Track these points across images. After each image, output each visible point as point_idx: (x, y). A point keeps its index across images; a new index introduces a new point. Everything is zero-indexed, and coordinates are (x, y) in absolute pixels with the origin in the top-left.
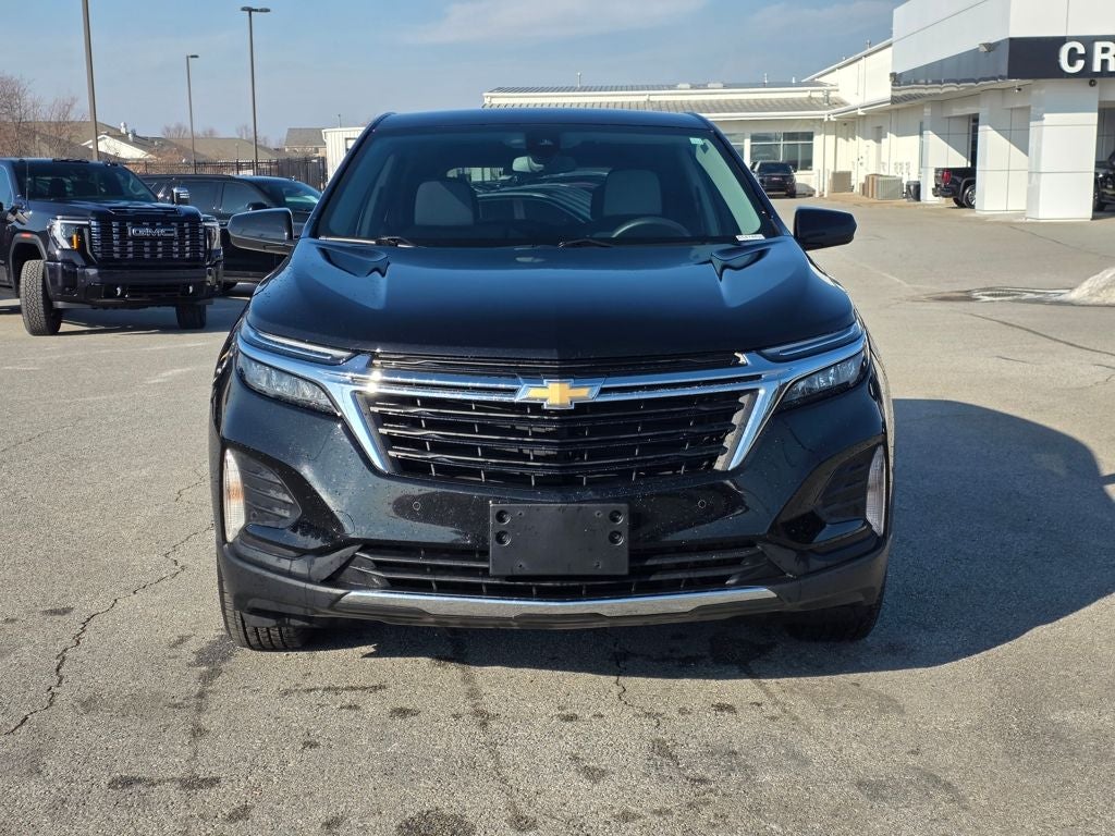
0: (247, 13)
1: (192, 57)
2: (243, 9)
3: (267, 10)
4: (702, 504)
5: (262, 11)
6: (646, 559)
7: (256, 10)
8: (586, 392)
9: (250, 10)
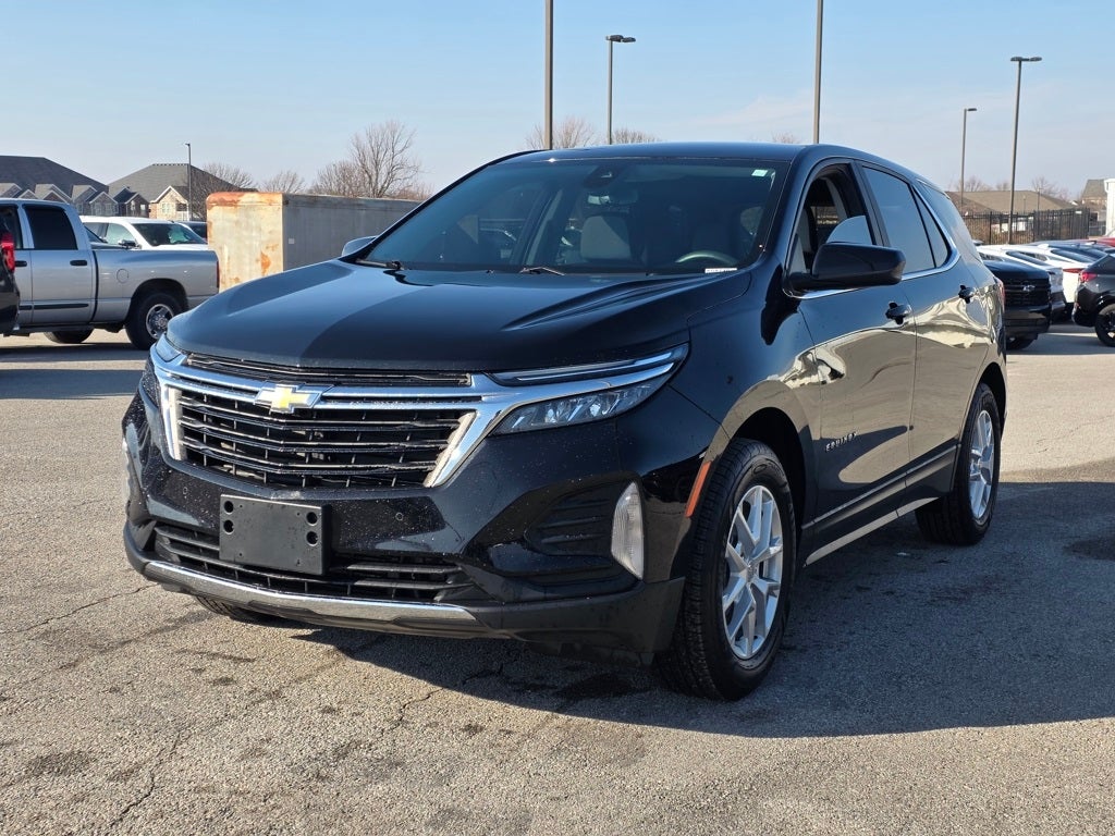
0: (1017, 63)
1: (970, 110)
2: (1013, 60)
3: (1038, 59)
4: (400, 517)
5: (1032, 60)
6: (350, 564)
7: (1027, 60)
8: (306, 398)
9: (1020, 60)
